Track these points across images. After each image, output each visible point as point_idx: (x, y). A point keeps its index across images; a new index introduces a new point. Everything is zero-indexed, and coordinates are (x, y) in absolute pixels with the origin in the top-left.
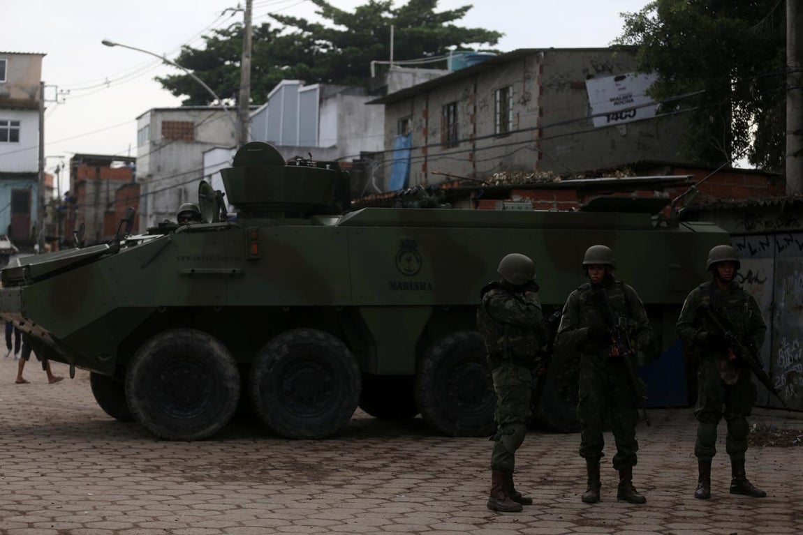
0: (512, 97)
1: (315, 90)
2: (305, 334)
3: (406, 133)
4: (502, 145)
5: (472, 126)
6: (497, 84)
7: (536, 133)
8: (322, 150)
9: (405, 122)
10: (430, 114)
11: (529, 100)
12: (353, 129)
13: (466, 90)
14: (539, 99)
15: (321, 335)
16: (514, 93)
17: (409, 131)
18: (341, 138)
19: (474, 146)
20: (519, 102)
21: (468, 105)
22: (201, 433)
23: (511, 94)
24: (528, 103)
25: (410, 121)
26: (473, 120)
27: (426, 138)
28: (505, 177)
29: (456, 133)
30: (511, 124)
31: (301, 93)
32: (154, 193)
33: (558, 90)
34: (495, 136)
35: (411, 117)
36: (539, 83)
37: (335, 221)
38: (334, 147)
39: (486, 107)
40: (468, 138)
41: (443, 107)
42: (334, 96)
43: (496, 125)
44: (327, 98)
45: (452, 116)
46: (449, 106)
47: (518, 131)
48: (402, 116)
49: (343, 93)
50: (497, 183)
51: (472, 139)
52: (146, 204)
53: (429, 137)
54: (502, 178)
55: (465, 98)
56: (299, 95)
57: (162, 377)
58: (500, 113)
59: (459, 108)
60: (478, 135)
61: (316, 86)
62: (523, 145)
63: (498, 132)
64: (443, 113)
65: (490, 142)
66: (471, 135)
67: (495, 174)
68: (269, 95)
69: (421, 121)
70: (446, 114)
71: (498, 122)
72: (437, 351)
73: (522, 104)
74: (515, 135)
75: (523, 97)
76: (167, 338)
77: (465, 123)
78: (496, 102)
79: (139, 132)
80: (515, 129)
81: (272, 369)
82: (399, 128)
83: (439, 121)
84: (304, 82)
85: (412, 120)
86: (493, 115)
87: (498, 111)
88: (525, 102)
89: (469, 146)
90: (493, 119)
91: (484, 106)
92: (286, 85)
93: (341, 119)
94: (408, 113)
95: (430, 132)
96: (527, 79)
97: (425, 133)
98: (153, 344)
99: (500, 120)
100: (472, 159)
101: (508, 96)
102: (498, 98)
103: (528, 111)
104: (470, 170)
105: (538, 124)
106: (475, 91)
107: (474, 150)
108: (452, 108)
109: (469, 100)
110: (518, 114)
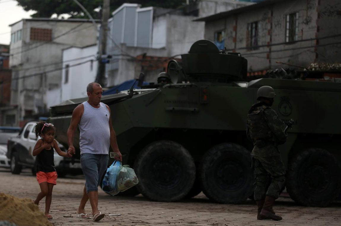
0: (298, 19)
1: (150, 11)
2: (230, 145)
3: (220, 40)
4: (290, 49)
5: (269, 37)
6: (288, 11)
7: (314, 42)
8: (156, 50)
9: (219, 33)
10: (238, 29)
11: (310, 21)
12: (176, 37)
13: (265, 14)
14: (317, 21)
15: (238, 147)
16: (299, 17)
17: (223, 39)
18: (169, 42)
19: (270, 49)
20: (303, 22)
21: (267, 23)
22: (174, 198)
23: (297, 17)
24: (309, 23)
25: (223, 33)
26: (270, 33)
27: (235, 44)
28: (318, 66)
29: (256, 41)
30: (297, 37)
31: (139, 12)
32: (24, 77)
33: (329, 16)
34: (286, 43)
35: (225, 30)
36: (317, 11)
37: (244, 85)
38: (163, 49)
39: (279, 25)
40: (266, 44)
41: (248, 24)
42: (164, 15)
43: (286, 37)
44: (159, 16)
45: (254, 30)
46: (252, 24)
47: (302, 41)
48: (218, 29)
49: (170, 13)
50: (313, 69)
51: (269, 45)
52: (17, 84)
53: (237, 43)
54: (316, 67)
55: (264, 19)
56: (137, 14)
57: (154, 166)
58: (289, 29)
59: (260, 26)
60: (273, 42)
61: (151, 8)
62: (306, 49)
63: (287, 41)
64: (248, 29)
65: (282, 47)
66: (268, 43)
67: (312, 64)
68: (114, 13)
69: (231, 33)
70: (250, 29)
71: (288, 35)
72: (299, 158)
73: (305, 24)
74: (299, 43)
75: (306, 19)
76: (158, 145)
77: (264, 35)
78: (286, 22)
79: (12, 34)
80: (300, 39)
81: (212, 164)
82: (215, 36)
83: (245, 33)
84: (140, 5)
85: (225, 32)
86: (284, 30)
87: (288, 27)
88: (307, 22)
89: (267, 49)
90: (284, 32)
91: (278, 24)
92: (127, 7)
93: (169, 30)
94: (222, 27)
95: (238, 40)
96: (309, 8)
97: (235, 40)
98: (151, 148)
99: (289, 34)
100: (268, 57)
101: (295, 18)
102: (288, 20)
103: (309, 28)
104: (268, 65)
105: (316, 36)
106: (272, 15)
107: (270, 51)
108: (254, 25)
109: (267, 21)
110: (302, 30)
